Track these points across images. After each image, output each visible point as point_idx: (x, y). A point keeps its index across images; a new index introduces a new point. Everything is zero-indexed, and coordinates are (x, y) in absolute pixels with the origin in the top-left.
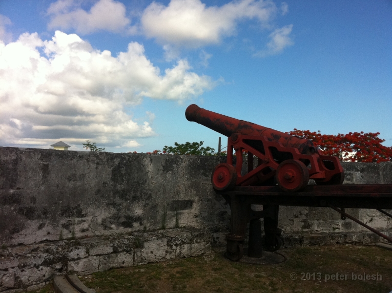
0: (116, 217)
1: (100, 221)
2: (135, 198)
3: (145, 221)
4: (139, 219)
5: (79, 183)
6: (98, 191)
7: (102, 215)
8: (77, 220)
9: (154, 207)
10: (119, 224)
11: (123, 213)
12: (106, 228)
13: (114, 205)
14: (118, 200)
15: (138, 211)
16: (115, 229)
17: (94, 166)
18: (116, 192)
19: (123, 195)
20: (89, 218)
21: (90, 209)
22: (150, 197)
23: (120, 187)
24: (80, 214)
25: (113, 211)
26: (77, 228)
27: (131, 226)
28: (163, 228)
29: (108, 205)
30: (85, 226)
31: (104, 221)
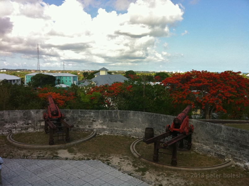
0: (25, 123)
1: (21, 124)
2: (29, 119)
3: (32, 124)
4: (30, 124)
5: (16, 117)
6: (20, 118)
7: (22, 123)
8: (16, 123)
9: (34, 121)
10: (26, 125)
11: (26, 122)
12: (23, 125)
13: (24, 121)
14: (25, 120)
15: (30, 122)
16: (25, 126)
17: (19, 113)
18: (24, 118)
19: (26, 119)
20: (19, 123)
21: (19, 122)
22: (33, 119)
23: (25, 117)
24: (17, 122)
25: (24, 122)
26: (16, 125)
27: (29, 125)
28: (37, 126)
29: (23, 121)
30: (18, 125)
31: (22, 124)
